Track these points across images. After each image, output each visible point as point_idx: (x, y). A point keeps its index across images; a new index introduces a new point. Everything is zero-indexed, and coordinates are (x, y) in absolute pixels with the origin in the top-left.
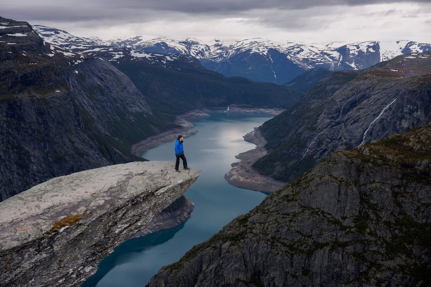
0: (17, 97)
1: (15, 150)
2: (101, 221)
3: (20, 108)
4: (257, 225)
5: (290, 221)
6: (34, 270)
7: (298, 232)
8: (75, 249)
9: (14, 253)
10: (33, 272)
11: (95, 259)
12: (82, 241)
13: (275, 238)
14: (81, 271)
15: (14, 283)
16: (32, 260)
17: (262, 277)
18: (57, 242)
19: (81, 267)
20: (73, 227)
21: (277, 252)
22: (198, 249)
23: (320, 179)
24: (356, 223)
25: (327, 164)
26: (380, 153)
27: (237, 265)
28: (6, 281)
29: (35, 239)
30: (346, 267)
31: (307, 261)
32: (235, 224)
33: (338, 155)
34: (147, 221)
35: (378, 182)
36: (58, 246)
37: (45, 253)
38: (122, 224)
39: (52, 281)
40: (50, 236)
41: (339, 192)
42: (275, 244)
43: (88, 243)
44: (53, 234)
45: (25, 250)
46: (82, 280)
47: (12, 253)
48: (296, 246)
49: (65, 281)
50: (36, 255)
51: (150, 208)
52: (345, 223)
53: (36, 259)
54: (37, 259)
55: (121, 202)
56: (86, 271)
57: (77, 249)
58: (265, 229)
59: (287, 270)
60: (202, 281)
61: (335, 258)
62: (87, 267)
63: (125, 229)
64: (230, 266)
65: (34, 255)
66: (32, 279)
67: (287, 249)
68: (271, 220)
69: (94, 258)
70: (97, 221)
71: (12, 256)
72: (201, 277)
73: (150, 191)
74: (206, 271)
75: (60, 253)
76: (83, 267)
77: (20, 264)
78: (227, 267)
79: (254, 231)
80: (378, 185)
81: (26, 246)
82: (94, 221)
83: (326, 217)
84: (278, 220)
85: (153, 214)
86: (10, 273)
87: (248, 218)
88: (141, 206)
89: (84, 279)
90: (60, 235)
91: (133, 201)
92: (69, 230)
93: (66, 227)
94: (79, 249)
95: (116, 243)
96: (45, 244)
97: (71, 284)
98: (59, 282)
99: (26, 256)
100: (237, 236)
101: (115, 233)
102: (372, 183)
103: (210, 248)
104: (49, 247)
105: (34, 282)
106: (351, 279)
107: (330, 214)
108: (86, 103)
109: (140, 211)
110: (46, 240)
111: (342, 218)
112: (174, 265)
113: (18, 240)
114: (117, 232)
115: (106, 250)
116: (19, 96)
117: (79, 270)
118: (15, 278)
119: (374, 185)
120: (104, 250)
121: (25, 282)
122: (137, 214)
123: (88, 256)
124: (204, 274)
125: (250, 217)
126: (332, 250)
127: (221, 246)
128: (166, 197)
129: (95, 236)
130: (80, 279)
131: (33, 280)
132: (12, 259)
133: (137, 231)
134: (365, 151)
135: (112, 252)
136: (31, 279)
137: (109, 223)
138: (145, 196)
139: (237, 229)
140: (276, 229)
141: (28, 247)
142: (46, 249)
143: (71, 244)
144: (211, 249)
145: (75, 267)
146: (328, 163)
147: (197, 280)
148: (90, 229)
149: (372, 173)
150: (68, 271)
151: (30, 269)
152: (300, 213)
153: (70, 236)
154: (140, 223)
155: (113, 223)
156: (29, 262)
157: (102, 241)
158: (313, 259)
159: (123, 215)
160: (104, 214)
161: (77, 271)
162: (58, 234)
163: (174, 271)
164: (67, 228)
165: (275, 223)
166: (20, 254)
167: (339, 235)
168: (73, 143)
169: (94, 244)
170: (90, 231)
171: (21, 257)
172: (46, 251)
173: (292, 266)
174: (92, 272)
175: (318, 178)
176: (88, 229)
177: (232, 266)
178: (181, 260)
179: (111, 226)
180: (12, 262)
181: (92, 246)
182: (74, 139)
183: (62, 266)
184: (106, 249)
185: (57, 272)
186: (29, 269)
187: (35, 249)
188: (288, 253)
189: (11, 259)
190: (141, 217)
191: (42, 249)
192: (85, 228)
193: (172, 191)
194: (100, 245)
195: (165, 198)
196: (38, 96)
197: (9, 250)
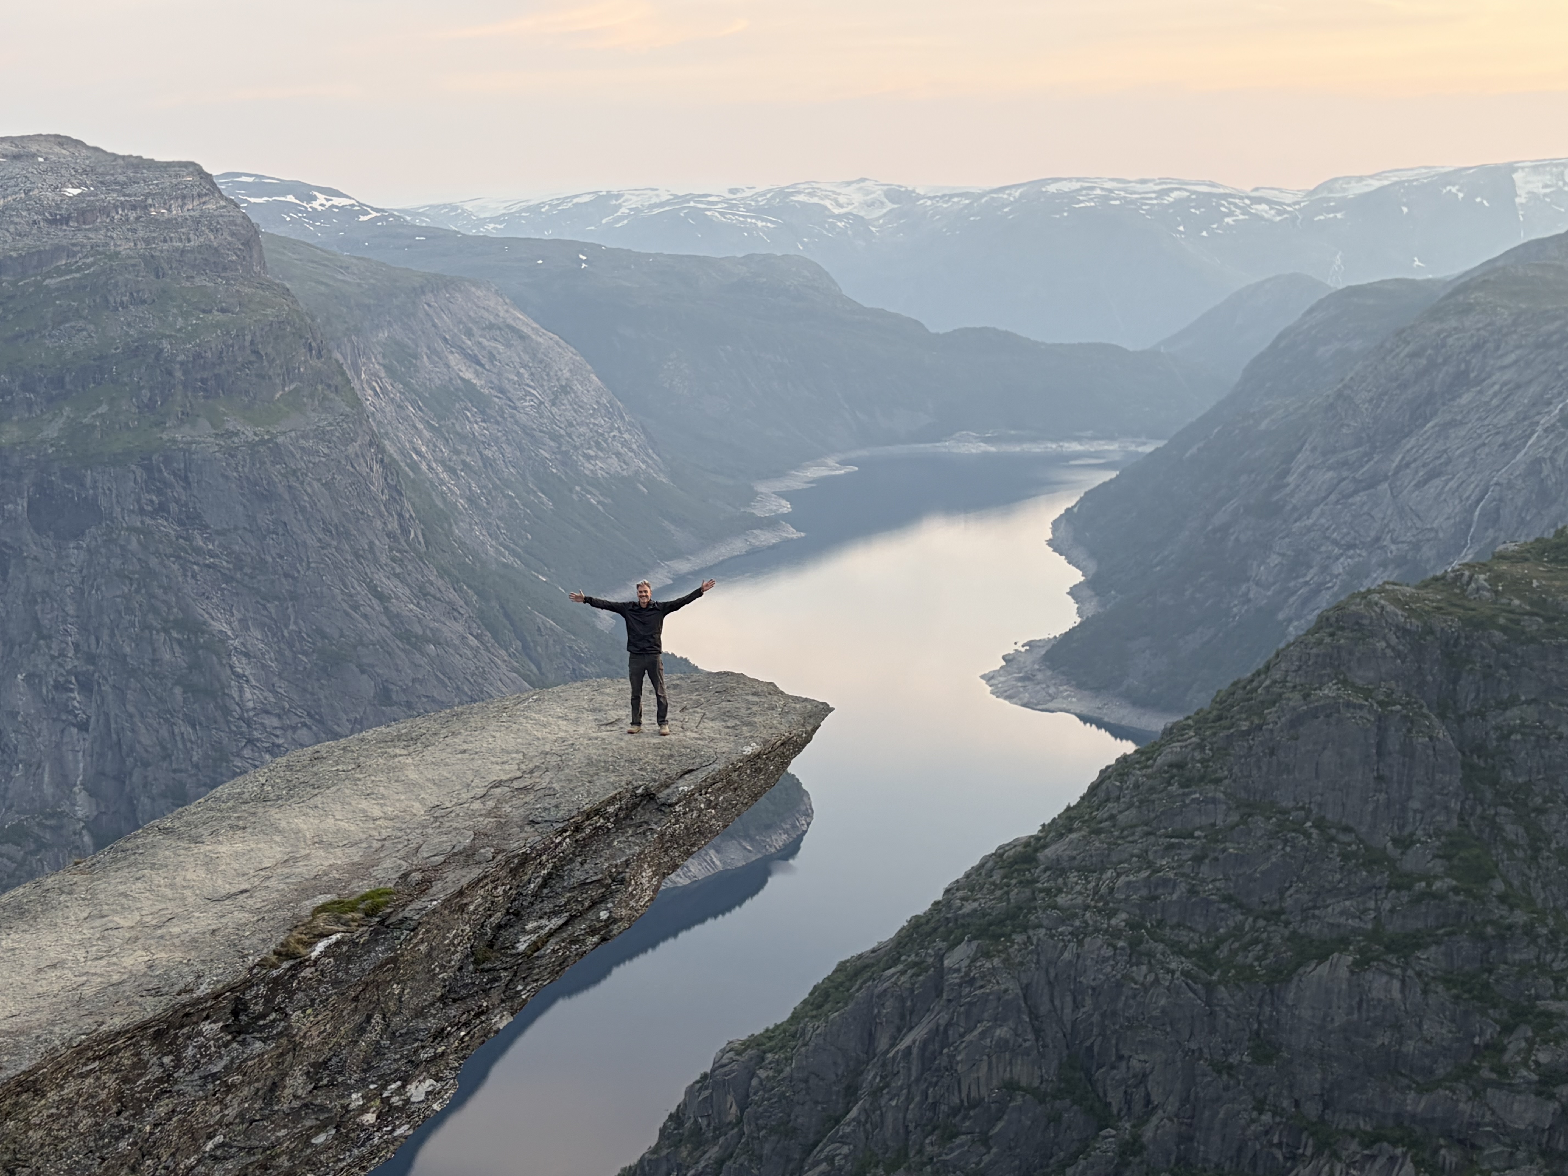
0: (174, 441)
1: (175, 634)
2: (462, 908)
3: (186, 479)
4: (1073, 877)
5: (1198, 860)
6: (221, 1102)
7: (1228, 899)
8: (369, 1018)
9: (145, 1043)
10: (217, 1108)
11: (443, 1053)
12: (396, 989)
13: (1142, 926)
14: (395, 1100)
15: (150, 1154)
16: (210, 1066)
17: (1098, 1075)
18: (300, 995)
19: (394, 1086)
20: (360, 936)
21: (1151, 978)
22: (857, 974)
23: (1306, 696)
24: (1448, 858)
25: (1328, 640)
26: (1533, 591)
27: (1001, 1032)
28: (123, 1145)
29: (219, 986)
30: (1420, 1026)
31: (1267, 1010)
32: (990, 874)
33: (1370, 605)
34: (632, 903)
35: (1529, 702)
36: (304, 1012)
37: (260, 1039)
38: (541, 918)
39: (291, 1137)
40: (275, 973)
41: (1379, 745)
42: (1143, 947)
43: (416, 993)
44: (286, 965)
45: (185, 1030)
46: (398, 1132)
47: (138, 1042)
48: (1223, 953)
49: (335, 1138)
50: (226, 1045)
51: (640, 854)
52: (1410, 862)
53: (226, 1060)
54: (232, 1061)
55: (532, 837)
56: (412, 1100)
57: (377, 1017)
58: (1103, 890)
59: (1194, 1046)
60: (876, 1093)
61: (1374, 994)
62: (415, 1084)
63: (551, 934)
64: (976, 1033)
65: (219, 1047)
66: (215, 1136)
67: (1188, 965)
68: (1126, 856)
69: (440, 1050)
70: (446, 912)
71: (137, 1054)
72: (871, 1076)
73: (639, 791)
74: (891, 1055)
75: (315, 1033)
76: (399, 1083)
77: (168, 1081)
78: (968, 1038)
79: (1061, 900)
80: (1531, 713)
81: (187, 1015)
82: (434, 911)
83: (1332, 839)
84: (1151, 856)
85: (655, 874)
86: (134, 1115)
87: (1036, 850)
88: (610, 845)
89: (406, 1127)
90: (313, 969)
91: (578, 829)
92: (345, 948)
93: (334, 938)
94: (384, 1018)
95: (520, 988)
96: (256, 1004)
97: (359, 1147)
98: (313, 1141)
99: (190, 1051)
100: (1001, 923)
101: (514, 951)
102: (1504, 706)
103: (900, 967)
104: (273, 1016)
105: (221, 1145)
106: (1440, 1072)
107: (1347, 829)
108: (424, 449)
109: (606, 865)
110: (263, 990)
111: (1395, 841)
112: (769, 1034)
113: (157, 992)
114: (522, 947)
115: (483, 1018)
116: (178, 436)
117: (386, 1094)
118: (151, 1134)
119: (1513, 715)
120: (477, 1015)
121: (192, 1148)
122: (594, 878)
123: (416, 1040)
124: (884, 1065)
125: (1044, 847)
126: (1362, 964)
127: (941, 959)
128: (700, 810)
129: (442, 967)
130: (393, 1130)
131: (219, 1139)
132: (140, 1066)
133: (595, 939)
134: (1473, 585)
135: (505, 1023)
136: (210, 1137)
137: (490, 916)
138: (620, 809)
139: (998, 893)
140: (1144, 892)
141: (195, 1019)
142: (261, 1023)
143: (356, 999)
144: (903, 973)
145: (372, 1087)
146: (1332, 635)
147: (857, 1089)
148: (422, 941)
149: (1506, 667)
150: (345, 1102)
151: (206, 1098)
152: (1232, 828)
153: (346, 971)
154: (607, 909)
155: (508, 913)
156: (202, 1074)
157: (467, 985)
158: (1290, 997)
159: (544, 884)
160: (475, 884)
161: (378, 1101)
162: (302, 964)
163: (769, 1056)
164: (338, 943)
165: (1139, 870)
166: (168, 1045)
167: (1387, 905)
168: (381, 597)
169: (439, 994)
170: (423, 948)
171: (171, 1057)
172: (262, 1029)
173: (1213, 1031)
174: (435, 1100)
175: (1297, 696)
176: (415, 941)
177: (983, 1035)
178: (795, 1017)
179: (499, 927)
180: (140, 1076)
181: (432, 1004)
182: (387, 584)
183: (325, 1082)
184: (483, 1013)
185: (306, 1106)
186: (201, 1099)
187: (221, 1024)
188: (1195, 979)
189: (134, 1066)
190: (608, 886)
191: (248, 1024)
192: (402, 937)
193: (719, 785)
194: (462, 999)
195: (695, 814)
196: (249, 433)
197: (127, 1031)
